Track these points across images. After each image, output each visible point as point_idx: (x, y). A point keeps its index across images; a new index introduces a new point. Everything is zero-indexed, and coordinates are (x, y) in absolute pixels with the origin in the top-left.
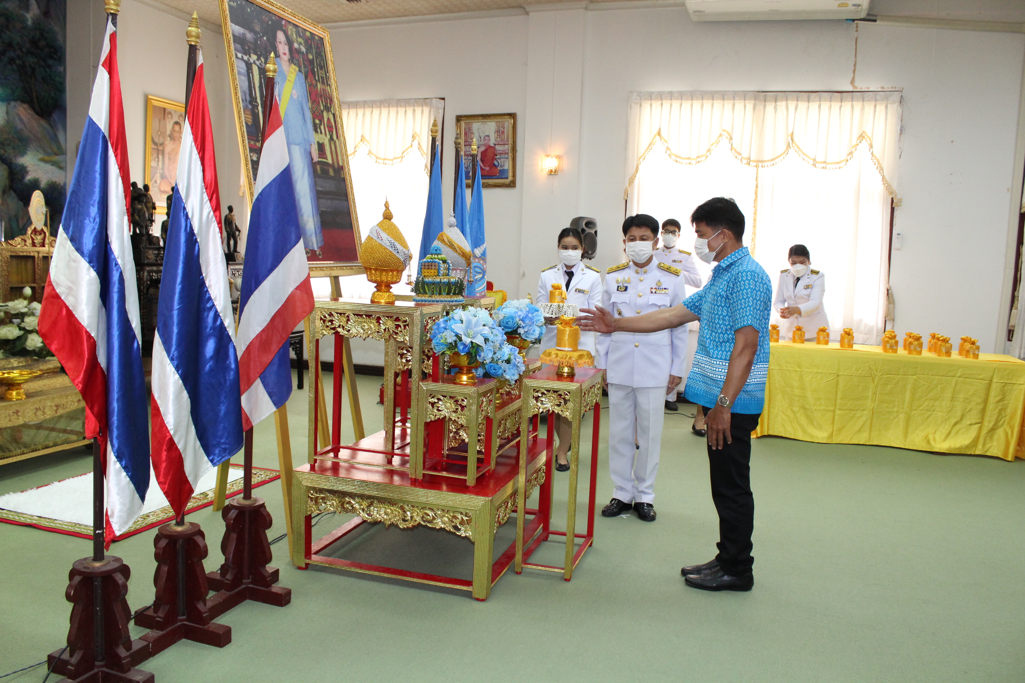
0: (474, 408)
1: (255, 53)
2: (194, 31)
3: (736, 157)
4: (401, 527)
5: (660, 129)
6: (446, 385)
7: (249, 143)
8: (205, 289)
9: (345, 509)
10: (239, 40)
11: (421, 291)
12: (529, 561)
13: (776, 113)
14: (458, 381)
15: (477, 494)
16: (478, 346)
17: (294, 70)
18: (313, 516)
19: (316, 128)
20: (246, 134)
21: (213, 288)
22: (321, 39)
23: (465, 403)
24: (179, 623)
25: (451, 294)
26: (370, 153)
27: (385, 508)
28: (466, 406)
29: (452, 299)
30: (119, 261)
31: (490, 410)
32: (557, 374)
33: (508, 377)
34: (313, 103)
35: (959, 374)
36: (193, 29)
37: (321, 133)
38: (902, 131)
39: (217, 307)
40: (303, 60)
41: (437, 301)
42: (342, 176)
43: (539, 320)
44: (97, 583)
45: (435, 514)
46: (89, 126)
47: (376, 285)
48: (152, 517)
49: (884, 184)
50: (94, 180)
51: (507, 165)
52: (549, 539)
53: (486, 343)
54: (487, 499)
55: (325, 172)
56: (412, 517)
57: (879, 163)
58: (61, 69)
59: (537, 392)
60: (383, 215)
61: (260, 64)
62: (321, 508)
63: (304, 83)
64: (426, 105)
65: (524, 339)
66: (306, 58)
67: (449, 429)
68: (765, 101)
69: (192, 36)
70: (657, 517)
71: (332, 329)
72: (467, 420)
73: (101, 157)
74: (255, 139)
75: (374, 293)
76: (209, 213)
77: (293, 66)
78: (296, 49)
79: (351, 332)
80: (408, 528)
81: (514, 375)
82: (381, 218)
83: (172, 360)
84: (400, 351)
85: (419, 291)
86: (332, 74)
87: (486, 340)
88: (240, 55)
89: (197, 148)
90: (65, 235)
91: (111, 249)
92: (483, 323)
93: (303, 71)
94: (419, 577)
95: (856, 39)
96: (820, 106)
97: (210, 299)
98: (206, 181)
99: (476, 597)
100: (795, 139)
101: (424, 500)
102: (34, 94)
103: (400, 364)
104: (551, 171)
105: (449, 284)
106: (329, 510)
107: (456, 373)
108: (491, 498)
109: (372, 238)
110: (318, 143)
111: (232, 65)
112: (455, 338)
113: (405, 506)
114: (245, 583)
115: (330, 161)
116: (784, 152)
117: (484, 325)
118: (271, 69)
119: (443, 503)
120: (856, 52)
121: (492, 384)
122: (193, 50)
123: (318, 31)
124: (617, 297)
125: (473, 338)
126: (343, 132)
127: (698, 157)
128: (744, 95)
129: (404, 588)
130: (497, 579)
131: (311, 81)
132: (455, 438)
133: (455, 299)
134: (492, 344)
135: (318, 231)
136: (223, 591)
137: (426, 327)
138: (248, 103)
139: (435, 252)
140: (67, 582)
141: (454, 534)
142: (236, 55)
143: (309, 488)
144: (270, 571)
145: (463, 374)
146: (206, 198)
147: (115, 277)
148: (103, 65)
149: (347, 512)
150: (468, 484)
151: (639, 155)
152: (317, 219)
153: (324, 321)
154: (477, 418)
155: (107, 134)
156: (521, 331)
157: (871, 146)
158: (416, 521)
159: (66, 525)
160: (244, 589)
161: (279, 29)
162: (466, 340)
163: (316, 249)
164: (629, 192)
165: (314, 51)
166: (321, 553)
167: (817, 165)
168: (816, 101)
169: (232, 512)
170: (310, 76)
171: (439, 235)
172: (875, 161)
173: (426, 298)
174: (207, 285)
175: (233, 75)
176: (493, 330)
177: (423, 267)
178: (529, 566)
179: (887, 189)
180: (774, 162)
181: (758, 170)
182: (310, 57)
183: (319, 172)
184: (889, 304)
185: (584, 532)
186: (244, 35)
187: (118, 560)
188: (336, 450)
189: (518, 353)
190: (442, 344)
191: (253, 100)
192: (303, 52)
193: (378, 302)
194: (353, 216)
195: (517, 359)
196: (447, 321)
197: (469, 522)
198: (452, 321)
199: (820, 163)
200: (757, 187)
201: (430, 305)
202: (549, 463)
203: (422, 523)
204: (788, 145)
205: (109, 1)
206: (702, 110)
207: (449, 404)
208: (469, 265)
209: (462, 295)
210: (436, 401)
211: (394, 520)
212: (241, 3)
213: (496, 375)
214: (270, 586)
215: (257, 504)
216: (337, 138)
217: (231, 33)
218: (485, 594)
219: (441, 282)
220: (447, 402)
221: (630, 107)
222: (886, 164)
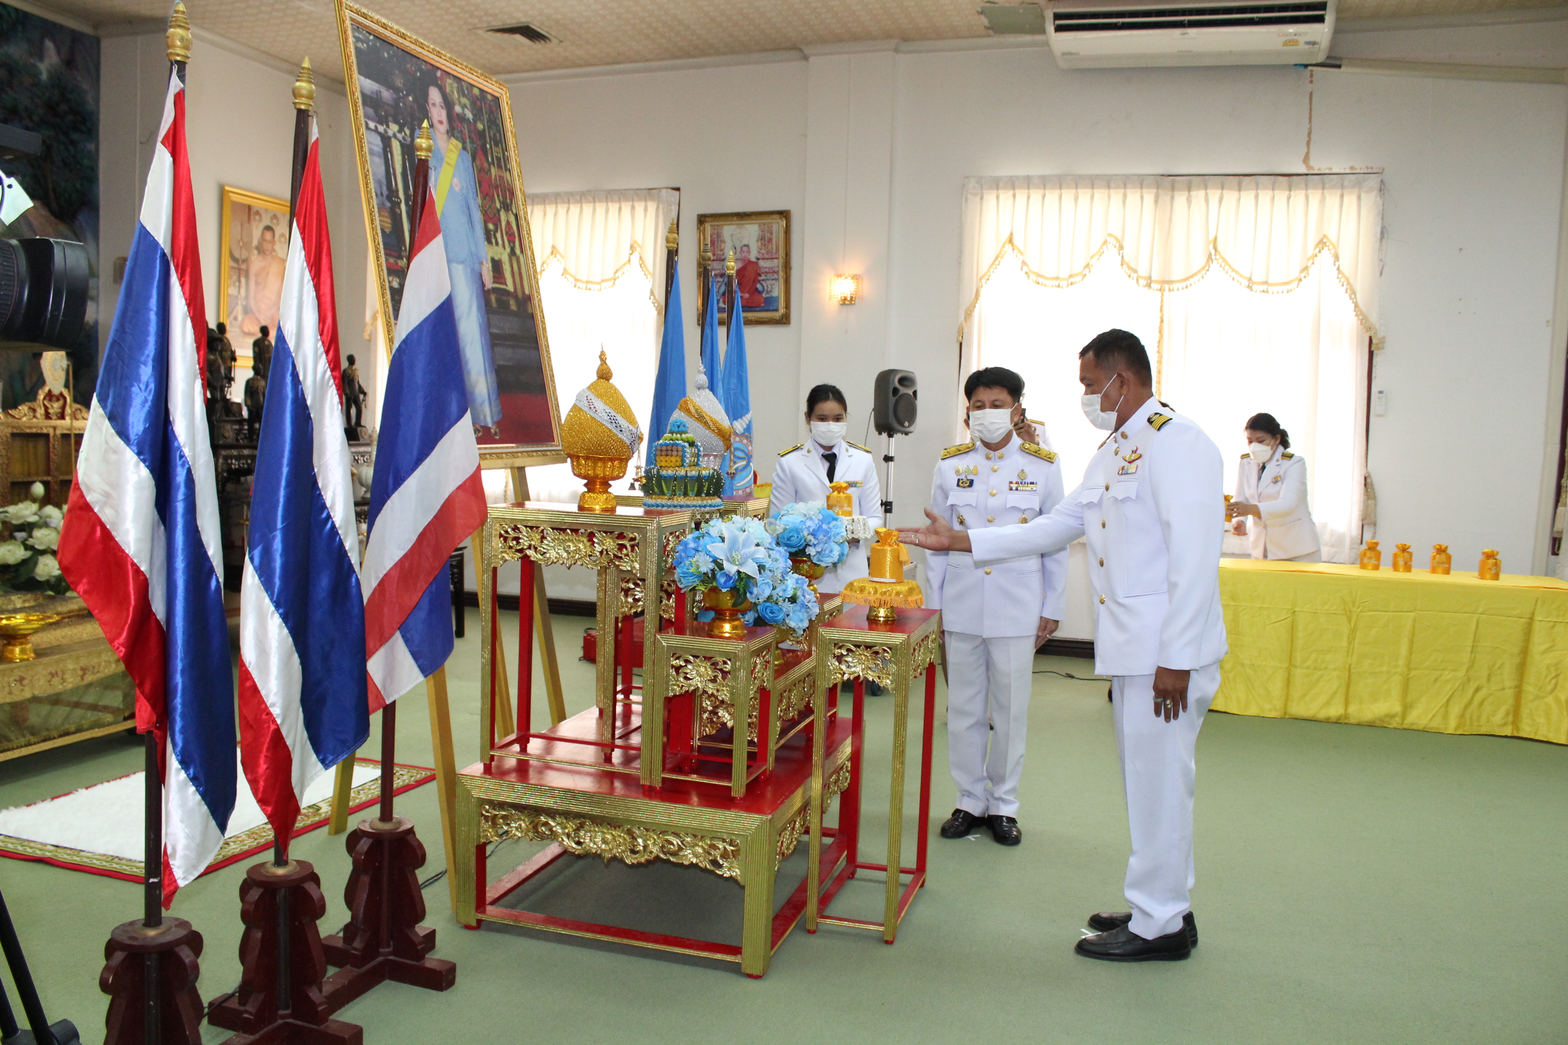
0: (742, 674)
1: (396, 122)
2: (305, 88)
3: (1130, 276)
4: (628, 861)
5: (1011, 234)
6: (698, 639)
7: (387, 260)
8: (318, 492)
9: (539, 835)
10: (370, 101)
11: (656, 490)
12: (828, 913)
13: (1189, 207)
14: (716, 632)
15: (748, 809)
16: (749, 577)
17: (456, 147)
18: (487, 843)
19: (489, 237)
20: (382, 246)
22: (497, 99)
23: (728, 667)
24: (280, 1022)
25: (703, 495)
26: (565, 272)
27: (603, 833)
28: (729, 672)
29: (705, 503)
30: (187, 451)
31: (766, 677)
32: (868, 619)
33: (792, 624)
34: (483, 198)
35: (1480, 610)
36: (303, 84)
37: (497, 244)
38: (1383, 233)
39: (335, 520)
40: (469, 132)
41: (681, 506)
42: (530, 311)
43: (838, 534)
44: (151, 963)
45: (682, 842)
46: (139, 237)
47: (586, 481)
48: (232, 845)
49: (1357, 315)
50: (147, 323)
51: (777, 291)
52: (857, 876)
53: (760, 573)
54: (764, 817)
55: (503, 306)
56: (645, 847)
57: (1349, 283)
58: (91, 147)
59: (840, 648)
60: (597, 373)
61: (404, 138)
62: (500, 832)
63: (471, 168)
64: (652, 199)
65: (815, 564)
66: (473, 128)
67: (701, 707)
68: (1173, 189)
69: (302, 96)
70: (1024, 839)
71: (518, 551)
72: (732, 694)
73: (158, 287)
74: (396, 254)
75: (583, 495)
76: (325, 373)
77: (454, 141)
78: (458, 115)
79: (548, 555)
80: (640, 865)
81: (801, 621)
82: (595, 378)
83: (276, 604)
84: (624, 585)
85: (653, 490)
86: (512, 153)
87: (761, 568)
88: (372, 125)
89: (310, 272)
90: (101, 411)
91: (173, 432)
92: (756, 542)
93: (469, 148)
94: (657, 942)
95: (1311, 94)
96: (1257, 197)
97: (324, 506)
99: (748, 971)
100: (1219, 248)
101: (664, 819)
102: (50, 186)
103: (624, 605)
104: (845, 299)
105: (699, 479)
106: (515, 835)
107: (714, 620)
108: (770, 817)
109: (580, 409)
110: (493, 260)
111: (361, 140)
112: (712, 566)
113: (634, 830)
114: (384, 954)
115: (510, 288)
116: (1203, 268)
117: (758, 545)
118: (424, 146)
119: (695, 824)
120: (1310, 114)
121: (768, 637)
122: (302, 117)
123: (491, 87)
124: (958, 497)
125: (741, 564)
126: (530, 242)
127: (1071, 276)
128: (1140, 181)
129: (632, 959)
130: (780, 942)
131: (482, 164)
132: (712, 721)
133: (710, 502)
134: (770, 574)
135: (493, 398)
136: (348, 967)
137: (665, 547)
138: (384, 198)
139: (676, 429)
140: (103, 963)
141: (712, 872)
142: (367, 124)
143: (482, 802)
144: (423, 933)
145: (724, 620)
146: (321, 350)
147: (180, 477)
148: (163, 143)
149: (542, 839)
150: (734, 794)
151: (980, 275)
152: (492, 378)
153: (506, 539)
154: (748, 690)
155: (168, 251)
156: (811, 551)
157: (1337, 258)
158: (651, 852)
159: (97, 860)
160: (380, 964)
161: (431, 85)
162: (731, 569)
163: (490, 425)
164: (965, 330)
165: (486, 117)
166: (502, 902)
167: (1254, 287)
168: (1251, 189)
169: (362, 842)
171: (682, 401)
172: (1343, 280)
173: (664, 502)
175: (362, 156)
176: (771, 552)
177: (659, 453)
178: (828, 921)
179: (1361, 323)
180: (1188, 283)
181: (1163, 295)
182: (480, 126)
183: (494, 303)
184: (1368, 499)
185: (912, 864)
186: (378, 93)
187: (184, 924)
188: (523, 740)
189: (809, 586)
190: (692, 575)
191: (392, 193)
192: (468, 120)
193: (591, 510)
194: (546, 372)
195: (807, 597)
196: (698, 538)
197: (735, 854)
198: (707, 538)
199: (1258, 283)
200: (1162, 321)
201: (672, 512)
202: (856, 757)
203: (662, 856)
204: (1210, 257)
205: (173, 41)
206: (1076, 204)
207: (703, 669)
208: (728, 447)
209: (719, 497)
210: (683, 664)
211: (617, 852)
212: (374, 45)
213: (775, 621)
214: (422, 957)
215: (402, 829)
216: (522, 252)
217: (358, 90)
218: (762, 967)
219: (686, 476)
220: (700, 666)
221: (966, 200)
222: (1361, 285)
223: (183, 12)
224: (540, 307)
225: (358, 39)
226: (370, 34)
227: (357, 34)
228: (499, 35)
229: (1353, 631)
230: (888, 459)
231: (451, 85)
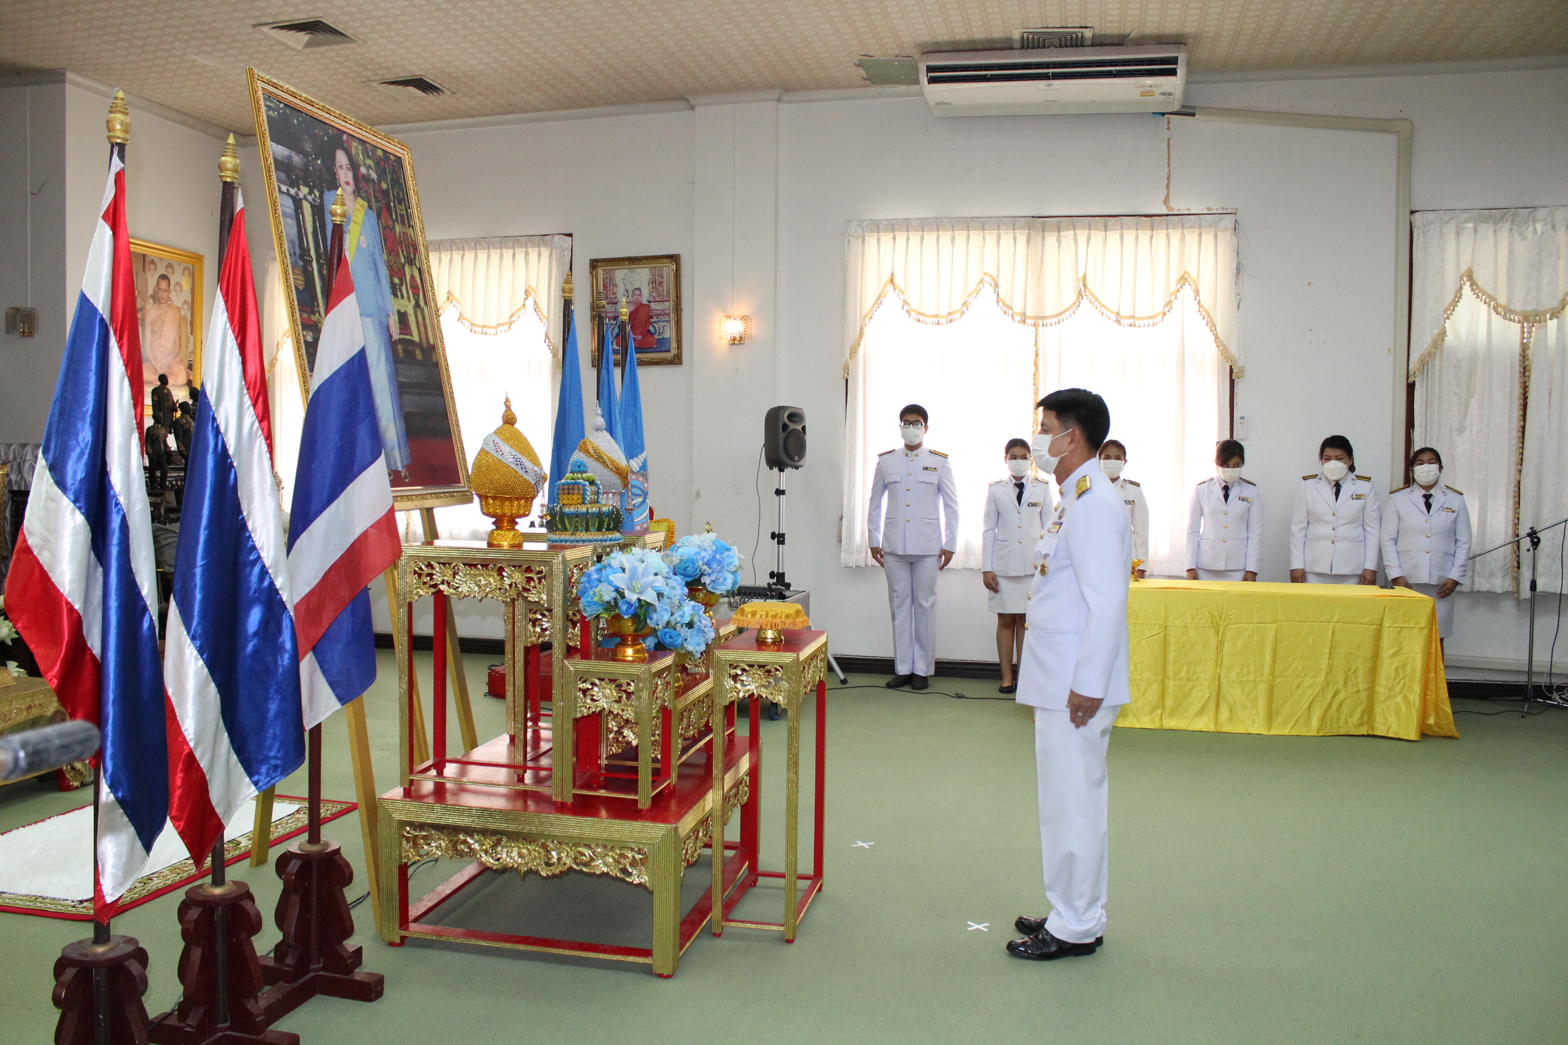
0: (645, 694)
1: (306, 185)
2: (230, 162)
3: (1005, 313)
4: (543, 874)
5: (892, 274)
6: (603, 663)
7: (301, 315)
8: (247, 534)
9: (458, 853)
10: (282, 165)
11: (559, 526)
12: (731, 917)
13: (1059, 247)
14: (620, 656)
15: (654, 819)
16: (649, 604)
17: (362, 206)
18: (409, 864)
19: (395, 291)
20: (296, 303)
21: (259, 532)
22: (399, 159)
23: (632, 688)
24: (219, 1034)
25: (604, 530)
26: (461, 318)
27: (519, 847)
28: (633, 693)
29: (605, 537)
30: (122, 500)
31: (666, 696)
32: (758, 641)
33: (690, 648)
34: (389, 254)
35: (1335, 619)
36: (229, 159)
37: (403, 297)
38: (1239, 270)
39: (265, 560)
40: (374, 192)
41: (584, 541)
42: (435, 360)
43: (731, 563)
44: (99, 978)
45: (593, 853)
46: (80, 304)
47: (494, 520)
48: (156, 881)
49: (1217, 346)
50: (86, 382)
51: (669, 333)
52: (758, 883)
53: (659, 600)
54: (669, 826)
55: (409, 355)
56: (559, 859)
57: (1209, 316)
59: (735, 668)
60: (503, 418)
61: (313, 199)
62: (422, 852)
63: (376, 226)
64: (546, 245)
65: (710, 592)
66: (377, 188)
67: (608, 728)
68: (1044, 230)
69: (227, 170)
71: (431, 586)
72: (636, 713)
73: (98, 349)
74: (309, 310)
75: (492, 532)
76: (253, 424)
77: (360, 200)
78: (363, 175)
79: (460, 590)
80: (554, 876)
81: (699, 644)
82: (500, 423)
83: (193, 638)
84: (531, 616)
85: (556, 526)
86: (415, 211)
87: (660, 595)
88: (284, 188)
89: (234, 332)
90: (45, 465)
91: (110, 482)
92: (654, 571)
93: (374, 207)
94: (573, 948)
95: (1169, 140)
96: (1122, 236)
97: (254, 548)
98: (248, 377)
99: (659, 972)
100: (1089, 285)
101: (576, 832)
103: (532, 635)
104: (735, 339)
105: (600, 515)
106: (435, 854)
107: (617, 645)
108: (674, 825)
109: (487, 452)
110: (399, 312)
111: (274, 204)
112: (614, 595)
113: (548, 844)
114: (314, 970)
115: (416, 338)
116: (1074, 304)
117: (656, 574)
118: (339, 211)
119: (604, 835)
120: (1169, 159)
121: (668, 659)
122: (228, 189)
123: (394, 149)
125: (641, 593)
126: (434, 294)
127: (950, 314)
128: (1013, 222)
129: (550, 965)
130: (688, 945)
131: (387, 223)
132: (618, 741)
133: (610, 536)
134: (669, 601)
135: (403, 443)
136: (282, 983)
137: (570, 579)
138: (297, 258)
139: (577, 469)
140: (53, 982)
141: (623, 880)
142: (280, 188)
143: (403, 824)
144: (351, 950)
145: (627, 645)
146: (247, 401)
147: (116, 523)
148: (104, 217)
149: (462, 856)
150: (640, 806)
151: (864, 314)
152: (401, 425)
153: (420, 576)
154: (651, 709)
155: (107, 318)
156: (706, 580)
157: (1197, 293)
158: (565, 864)
159: (21, 900)
160: (312, 979)
161: (338, 148)
162: (632, 597)
163: (400, 469)
164: (851, 367)
165: (389, 177)
166: (422, 920)
167: (1122, 321)
168: (1116, 230)
169: (291, 864)
170: (385, 215)
171: (581, 443)
172: (1203, 313)
173: (567, 537)
174: (250, 528)
175: (276, 218)
176: (668, 581)
177: (561, 491)
178: (733, 924)
179: (1222, 354)
180: (1061, 318)
181: (1037, 330)
182: (384, 186)
183: (401, 355)
185: (810, 870)
186: (289, 158)
187: (130, 940)
188: (439, 766)
189: (705, 612)
190: (596, 603)
191: (304, 252)
192: (373, 179)
193: (499, 546)
194: (452, 418)
195: (703, 622)
196: (601, 570)
197: (643, 862)
198: (609, 570)
199: (1126, 318)
200: (1037, 355)
201: (575, 547)
202: (754, 772)
203: (575, 866)
204: (1080, 295)
205: (113, 125)
206: (953, 246)
207: (608, 691)
208: (626, 485)
209: (619, 531)
210: (589, 686)
211: (533, 865)
212: (284, 113)
213: (674, 645)
214: (352, 971)
215: (329, 850)
216: (426, 303)
217: (271, 156)
218: (672, 966)
219: (588, 513)
220: (605, 688)
221: (849, 243)
222: (1219, 319)
223: (122, 99)
224: (444, 356)
225: (269, 108)
226: (281, 102)
227: (268, 103)
228: (392, 87)
229: (1221, 644)
230: (779, 492)
231: (356, 147)
